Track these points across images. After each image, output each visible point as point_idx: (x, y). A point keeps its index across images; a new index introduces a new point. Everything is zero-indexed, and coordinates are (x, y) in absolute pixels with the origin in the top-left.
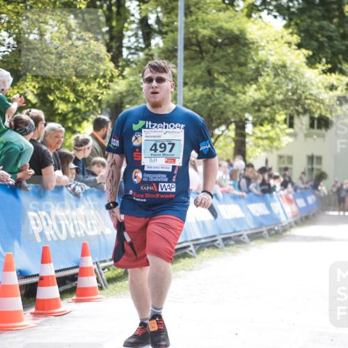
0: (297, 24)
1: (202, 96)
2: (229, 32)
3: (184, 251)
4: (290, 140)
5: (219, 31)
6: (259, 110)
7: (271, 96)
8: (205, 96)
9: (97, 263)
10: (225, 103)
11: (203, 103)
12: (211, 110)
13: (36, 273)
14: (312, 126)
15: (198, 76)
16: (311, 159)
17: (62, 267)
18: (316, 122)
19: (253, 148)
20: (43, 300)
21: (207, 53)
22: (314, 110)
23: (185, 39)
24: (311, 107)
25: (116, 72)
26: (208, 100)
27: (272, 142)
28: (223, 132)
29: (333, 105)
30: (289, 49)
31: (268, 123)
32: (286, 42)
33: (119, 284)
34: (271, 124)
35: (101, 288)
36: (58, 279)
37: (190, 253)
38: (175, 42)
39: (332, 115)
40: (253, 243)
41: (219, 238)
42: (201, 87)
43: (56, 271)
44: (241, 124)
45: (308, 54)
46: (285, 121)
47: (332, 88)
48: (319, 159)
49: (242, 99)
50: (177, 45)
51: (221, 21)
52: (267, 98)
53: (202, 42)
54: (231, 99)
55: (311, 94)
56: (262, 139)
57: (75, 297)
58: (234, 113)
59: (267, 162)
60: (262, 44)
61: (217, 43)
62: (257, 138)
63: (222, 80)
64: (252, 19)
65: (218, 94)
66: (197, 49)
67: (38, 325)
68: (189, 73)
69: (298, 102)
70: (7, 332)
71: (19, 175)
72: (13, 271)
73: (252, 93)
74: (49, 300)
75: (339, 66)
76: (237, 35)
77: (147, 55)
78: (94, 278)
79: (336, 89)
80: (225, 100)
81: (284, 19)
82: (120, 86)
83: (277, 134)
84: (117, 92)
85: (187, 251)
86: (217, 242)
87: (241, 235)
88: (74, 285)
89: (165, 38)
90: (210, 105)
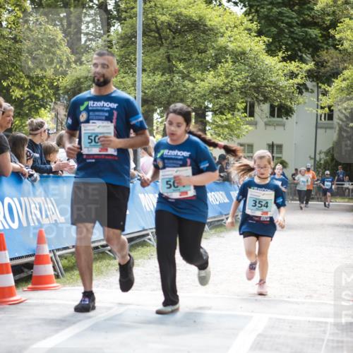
0: (257, 11)
1: (161, 82)
2: (188, 18)
3: (143, 239)
4: (250, 128)
5: (178, 17)
6: (217, 97)
7: (229, 82)
8: (164, 83)
9: (53, 251)
10: (184, 89)
11: (163, 90)
12: (170, 97)
14: (272, 114)
15: (157, 62)
16: (271, 147)
17: (17, 255)
18: (276, 109)
19: (214, 136)
21: (166, 40)
22: (275, 98)
23: (143, 24)
24: (272, 95)
26: (167, 87)
27: (232, 130)
29: (293, 92)
30: (248, 35)
31: (229, 113)
32: (246, 29)
34: (231, 113)
35: (57, 277)
36: (13, 267)
37: (148, 241)
38: (133, 27)
39: (291, 103)
40: (213, 231)
42: (160, 73)
43: (11, 259)
44: (200, 112)
45: (269, 41)
46: (245, 109)
47: (293, 75)
48: (280, 147)
49: (200, 85)
50: (136, 32)
51: (180, 7)
52: (226, 84)
53: (161, 28)
54: (190, 85)
55: (271, 82)
56: (222, 127)
57: (30, 286)
58: (193, 100)
60: (222, 31)
61: (177, 29)
62: (218, 126)
63: (181, 66)
64: (212, 6)
66: (157, 35)
68: (148, 59)
69: (257, 89)
73: (211, 80)
74: (3, 289)
75: (300, 54)
76: (196, 21)
78: (50, 266)
79: (296, 77)
80: (184, 86)
81: (245, 6)
82: (77, 72)
83: (237, 122)
84: (75, 78)
85: (146, 239)
88: (30, 273)
89: (124, 24)
90: (169, 91)
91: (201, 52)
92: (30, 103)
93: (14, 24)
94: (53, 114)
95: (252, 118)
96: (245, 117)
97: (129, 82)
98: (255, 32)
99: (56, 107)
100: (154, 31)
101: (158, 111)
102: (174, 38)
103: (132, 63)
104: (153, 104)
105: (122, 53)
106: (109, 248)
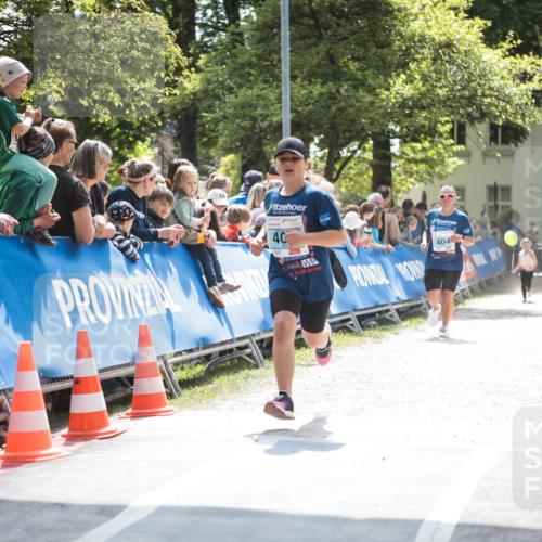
1: (321, 95)
4: (460, 162)
6: (410, 115)
7: (428, 90)
8: (325, 96)
9: (162, 357)
10: (357, 104)
11: (323, 107)
12: (335, 117)
13: (69, 374)
14: (493, 138)
15: (314, 64)
16: (493, 191)
17: (108, 365)
18: (500, 130)
19: (404, 177)
20: (81, 415)
21: (326, 29)
22: (498, 114)
23: (290, 6)
24: (493, 109)
25: (185, 61)
26: (331, 101)
27: (432, 167)
28: (354, 152)
29: (526, 104)
30: (455, 18)
31: (425, 139)
32: (450, 8)
33: (199, 389)
34: (430, 139)
35: (170, 395)
36: (104, 382)
38: (276, 10)
39: (524, 121)
40: (406, 323)
41: (353, 315)
42: (320, 81)
44: (382, 139)
45: (486, 25)
46: (452, 130)
47: (525, 77)
48: (507, 190)
49: (383, 97)
50: (279, 18)
52: (423, 95)
53: (318, 11)
54: (368, 98)
55: (490, 88)
56: (416, 161)
57: (130, 411)
58: (372, 121)
59: (424, 196)
60: (413, 11)
61: (343, 11)
62: (409, 161)
63: (353, 66)
65: (347, 91)
66: (312, 22)
67: (75, 453)
68: (300, 61)
69: (471, 100)
70: (25, 465)
71: (37, 222)
72: (32, 369)
73: (401, 88)
74: (90, 415)
77: (232, 33)
78: (160, 379)
79: (531, 79)
80: (357, 101)
82: (192, 83)
83: (439, 154)
84: (186, 92)
86: (351, 322)
87: (388, 311)
88: (129, 391)
89: (260, 6)
90: (334, 109)
91: (381, 46)
92: (120, 134)
93: (94, 11)
94: (157, 150)
95: (463, 147)
96: (452, 145)
97: (272, 97)
98: (466, 12)
99: (160, 139)
100: (307, 16)
101: (316, 140)
102: (338, 25)
103: (275, 66)
104: (310, 129)
105: (259, 52)
106: (249, 351)
